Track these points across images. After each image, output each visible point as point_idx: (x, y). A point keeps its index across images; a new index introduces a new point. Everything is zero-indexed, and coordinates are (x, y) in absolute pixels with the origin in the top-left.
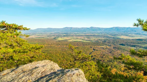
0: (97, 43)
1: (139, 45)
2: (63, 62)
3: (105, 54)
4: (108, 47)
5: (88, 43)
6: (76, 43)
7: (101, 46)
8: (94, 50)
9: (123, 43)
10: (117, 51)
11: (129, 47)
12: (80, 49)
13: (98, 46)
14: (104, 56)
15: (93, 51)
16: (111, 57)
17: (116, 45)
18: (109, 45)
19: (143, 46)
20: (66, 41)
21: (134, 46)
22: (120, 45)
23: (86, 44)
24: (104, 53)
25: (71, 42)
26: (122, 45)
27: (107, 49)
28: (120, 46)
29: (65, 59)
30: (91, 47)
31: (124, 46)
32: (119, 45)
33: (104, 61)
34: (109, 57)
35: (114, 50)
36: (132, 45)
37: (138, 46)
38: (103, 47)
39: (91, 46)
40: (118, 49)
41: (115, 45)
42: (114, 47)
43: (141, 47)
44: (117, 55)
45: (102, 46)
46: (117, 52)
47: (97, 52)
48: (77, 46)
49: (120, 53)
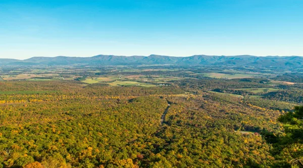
0: (169, 87)
1: (248, 90)
2: (126, 135)
3: (194, 111)
4: (192, 95)
5: (152, 88)
6: (129, 89)
7: (178, 94)
8: (169, 103)
9: (219, 87)
10: (213, 104)
11: (231, 95)
12: (143, 102)
13: (175, 95)
14: (195, 116)
15: (169, 105)
16: (208, 117)
17: (207, 92)
18: (194, 93)
19: (255, 92)
20: (104, 84)
21: (239, 93)
22: (214, 91)
23: (149, 91)
24: (190, 110)
25: (117, 88)
26: (218, 90)
27: (193, 101)
28: (214, 94)
30: (161, 97)
31: (221, 92)
32: (212, 91)
34: (204, 117)
35: (206, 102)
36: (236, 91)
37: (246, 92)
38: (183, 95)
39: (160, 95)
40: (214, 99)
41: (204, 91)
42: (204, 97)
43: (251, 95)
44: (215, 112)
45: (182, 93)
46: (215, 106)
47: (178, 107)
48: (133, 97)
49: (221, 108)
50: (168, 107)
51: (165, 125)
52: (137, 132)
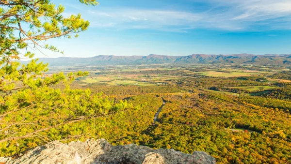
0: (166, 86)
1: (244, 88)
2: (116, 132)
3: (188, 109)
4: (188, 93)
5: (149, 87)
6: (126, 88)
7: (175, 92)
8: (165, 101)
9: (215, 86)
10: (208, 102)
11: (226, 93)
12: (138, 100)
13: (171, 94)
14: (188, 114)
15: (164, 103)
16: (201, 115)
17: (203, 91)
18: (190, 91)
19: (251, 90)
20: (103, 84)
21: (235, 91)
22: (211, 89)
23: (146, 90)
24: (184, 108)
25: (114, 87)
26: (214, 89)
27: (189, 99)
28: (209, 92)
29: (116, 126)
30: (157, 96)
31: (218, 90)
32: (208, 89)
33: (192, 123)
34: (198, 115)
35: (201, 100)
36: (232, 89)
37: (242, 91)
38: (179, 94)
39: (157, 94)
40: (209, 97)
41: (200, 90)
42: (199, 95)
43: (247, 93)
44: (209, 109)
45: (178, 92)
46: (209, 105)
47: (172, 105)
48: (130, 96)
49: (215, 106)
50: (163, 105)
51: (157, 123)
52: (128, 130)
